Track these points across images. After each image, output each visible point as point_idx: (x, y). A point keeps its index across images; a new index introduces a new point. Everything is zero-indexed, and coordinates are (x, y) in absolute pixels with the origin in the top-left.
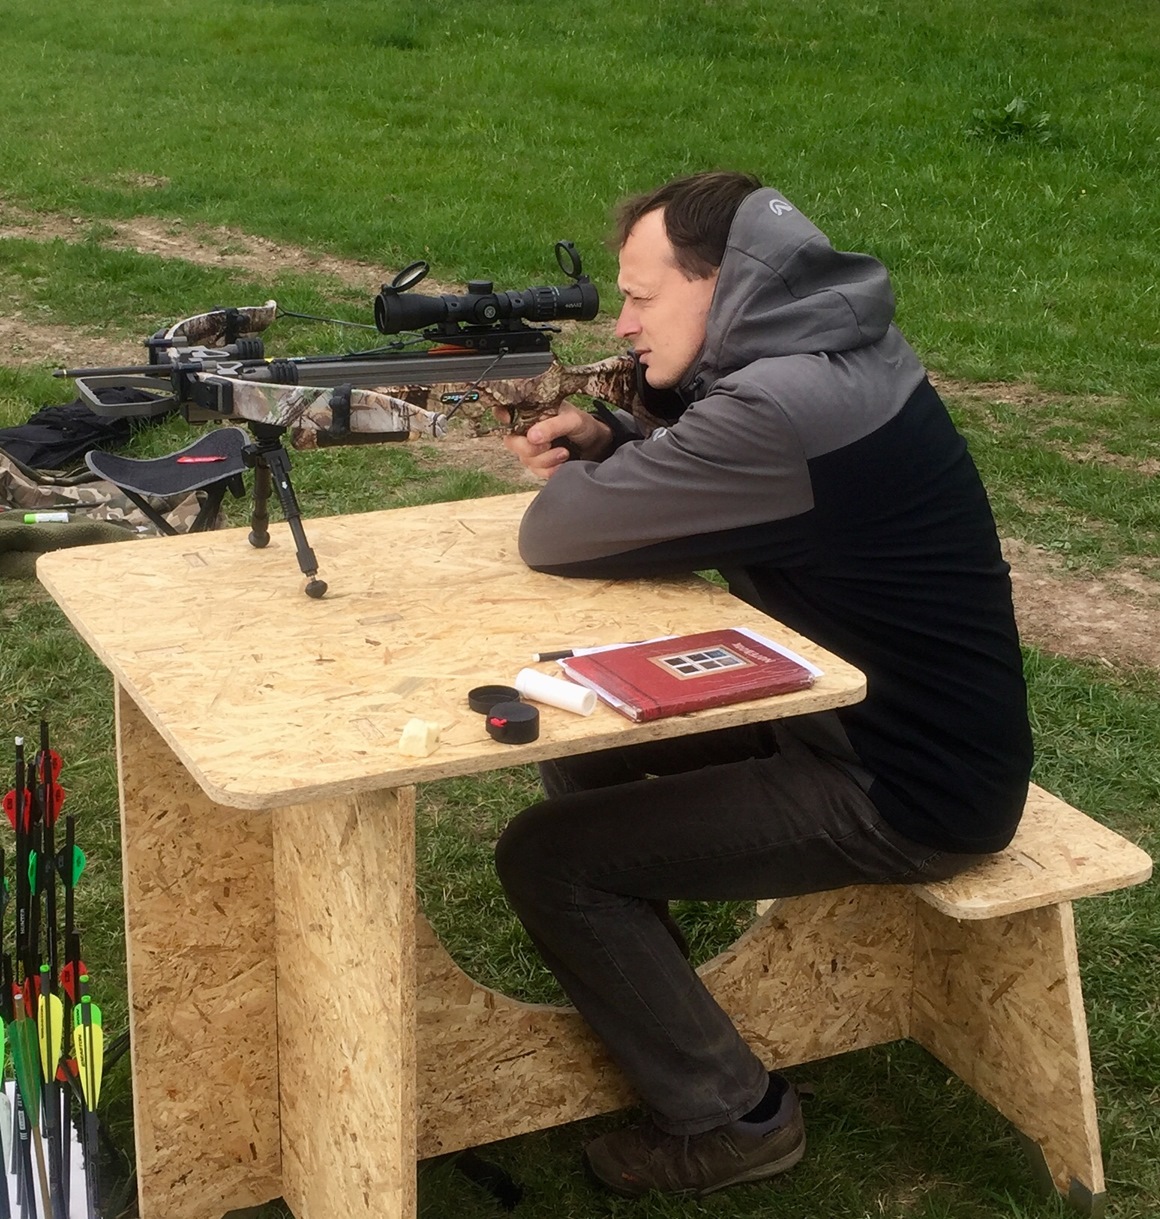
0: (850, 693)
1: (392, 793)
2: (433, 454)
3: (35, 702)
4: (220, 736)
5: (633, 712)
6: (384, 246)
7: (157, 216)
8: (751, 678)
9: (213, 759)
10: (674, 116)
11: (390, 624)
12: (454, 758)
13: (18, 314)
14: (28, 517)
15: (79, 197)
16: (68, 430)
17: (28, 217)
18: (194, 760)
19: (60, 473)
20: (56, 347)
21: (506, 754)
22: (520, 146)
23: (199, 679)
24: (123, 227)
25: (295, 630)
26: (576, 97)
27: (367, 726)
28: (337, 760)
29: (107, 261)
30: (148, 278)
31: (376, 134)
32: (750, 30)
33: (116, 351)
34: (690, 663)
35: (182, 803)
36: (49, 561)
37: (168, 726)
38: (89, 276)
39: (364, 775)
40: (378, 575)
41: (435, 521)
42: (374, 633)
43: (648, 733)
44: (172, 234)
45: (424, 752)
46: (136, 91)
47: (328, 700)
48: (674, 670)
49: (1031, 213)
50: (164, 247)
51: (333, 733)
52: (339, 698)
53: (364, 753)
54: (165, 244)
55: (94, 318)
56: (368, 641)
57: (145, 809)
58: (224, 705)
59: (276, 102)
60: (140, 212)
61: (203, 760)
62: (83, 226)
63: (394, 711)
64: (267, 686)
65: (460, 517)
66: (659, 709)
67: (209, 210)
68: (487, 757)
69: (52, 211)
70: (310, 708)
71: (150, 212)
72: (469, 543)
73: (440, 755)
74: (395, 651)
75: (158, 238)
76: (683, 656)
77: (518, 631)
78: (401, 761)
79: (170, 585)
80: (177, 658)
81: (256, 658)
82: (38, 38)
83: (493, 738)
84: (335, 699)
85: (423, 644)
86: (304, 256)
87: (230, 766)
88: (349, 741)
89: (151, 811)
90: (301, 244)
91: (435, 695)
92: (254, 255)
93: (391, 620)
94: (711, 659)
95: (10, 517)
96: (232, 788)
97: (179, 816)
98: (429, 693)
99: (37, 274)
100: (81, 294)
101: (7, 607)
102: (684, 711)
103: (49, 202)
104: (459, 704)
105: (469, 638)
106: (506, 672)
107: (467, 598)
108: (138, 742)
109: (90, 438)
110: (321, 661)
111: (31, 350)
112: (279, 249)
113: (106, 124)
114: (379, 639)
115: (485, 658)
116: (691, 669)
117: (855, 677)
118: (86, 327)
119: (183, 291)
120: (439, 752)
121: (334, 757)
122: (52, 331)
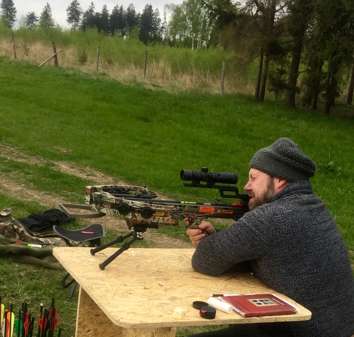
0: (307, 317)
1: (169, 329)
2: (153, 243)
3: (30, 301)
4: (116, 306)
5: (243, 314)
6: (138, 180)
7: (67, 162)
8: (278, 308)
9: (114, 312)
10: (228, 153)
11: (165, 281)
12: (190, 321)
13: (23, 185)
14: (29, 245)
15: (42, 152)
16: (41, 221)
17: (26, 156)
18: (109, 312)
19: (39, 234)
20: (35, 196)
21: (205, 321)
22: (180, 156)
23: (108, 289)
24: (55, 163)
25: (136, 279)
26: (198, 143)
27: (162, 309)
28: (153, 317)
29: (52, 173)
30: (65, 180)
31: (136, 146)
32: (252, 131)
33: (54, 200)
34: (259, 302)
35: (96, 328)
36: (57, 250)
37: (100, 301)
38: (46, 176)
39: (162, 322)
40: (160, 266)
41: (176, 254)
42: (161, 283)
43: (247, 321)
44: (72, 168)
45: (180, 318)
46: (61, 123)
47: (149, 300)
48: (255, 303)
49: (334, 196)
50: (69, 171)
51: (151, 309)
52: (152, 299)
53: (162, 316)
54: (70, 170)
55: (48, 189)
56: (159, 285)
57: (84, 329)
58: (116, 297)
59: (105, 132)
60: (62, 160)
61: (112, 312)
62: (44, 161)
63: (169, 305)
64: (129, 293)
65: (184, 253)
66: (251, 314)
67: (84, 161)
68: (199, 321)
69: (34, 155)
70: (144, 301)
71: (65, 160)
72: (187, 261)
73: (185, 319)
74: (168, 288)
75: (67, 168)
76: (257, 300)
77: (205, 287)
78: (173, 319)
79: (96, 261)
80: (100, 282)
81: (125, 285)
82: (31, 102)
83: (201, 316)
84: (151, 299)
85: (176, 288)
86: (113, 180)
87: (120, 315)
88: (156, 312)
89: (85, 329)
90: (112, 176)
91: (181, 302)
92: (98, 177)
93: (166, 279)
94: (265, 302)
95: (23, 244)
96: (122, 321)
97: (94, 332)
98: (180, 301)
99: (29, 174)
100: (43, 182)
101: (21, 272)
102: (258, 316)
103: (33, 153)
104: (189, 306)
105: (190, 288)
106: (202, 298)
107: (188, 276)
108: (85, 307)
109: (47, 224)
110: (145, 288)
111: (27, 196)
112: (105, 176)
113: (51, 131)
114: (163, 285)
115: (196, 294)
116: (260, 304)
117: (308, 312)
118: (44, 192)
119: (75, 185)
120: (185, 318)
121: (153, 316)
122: (34, 191)
